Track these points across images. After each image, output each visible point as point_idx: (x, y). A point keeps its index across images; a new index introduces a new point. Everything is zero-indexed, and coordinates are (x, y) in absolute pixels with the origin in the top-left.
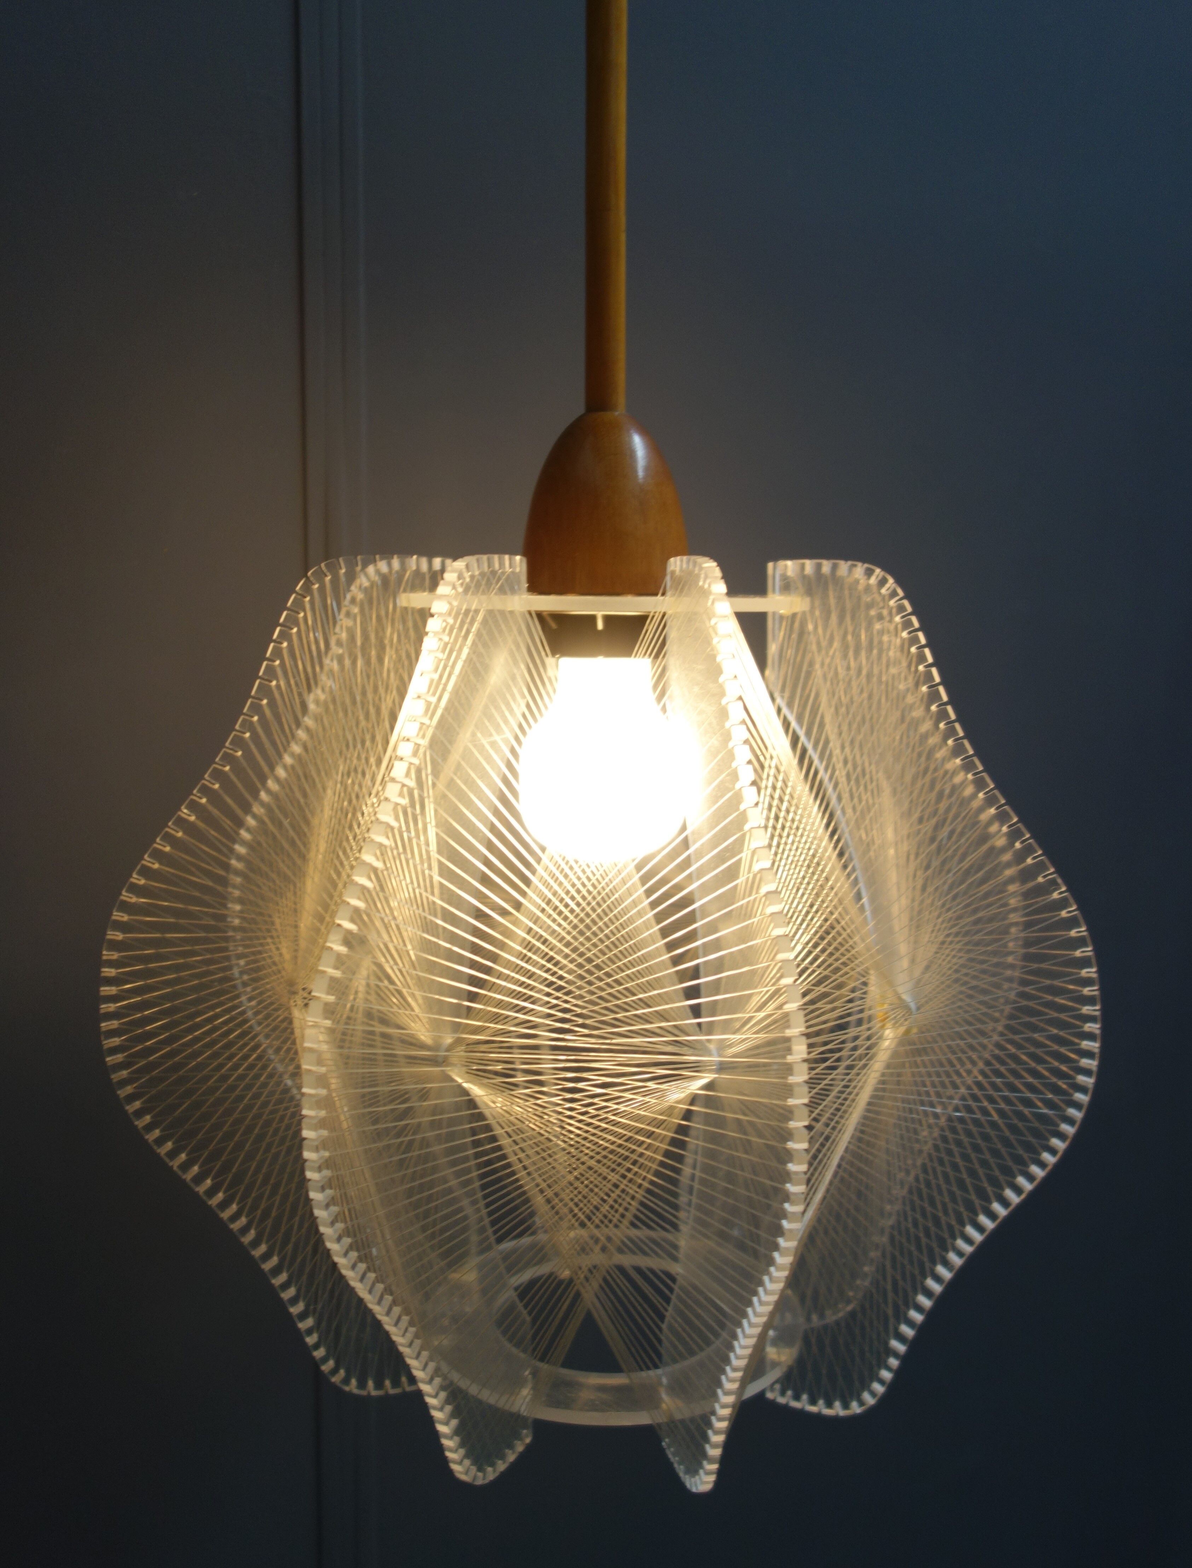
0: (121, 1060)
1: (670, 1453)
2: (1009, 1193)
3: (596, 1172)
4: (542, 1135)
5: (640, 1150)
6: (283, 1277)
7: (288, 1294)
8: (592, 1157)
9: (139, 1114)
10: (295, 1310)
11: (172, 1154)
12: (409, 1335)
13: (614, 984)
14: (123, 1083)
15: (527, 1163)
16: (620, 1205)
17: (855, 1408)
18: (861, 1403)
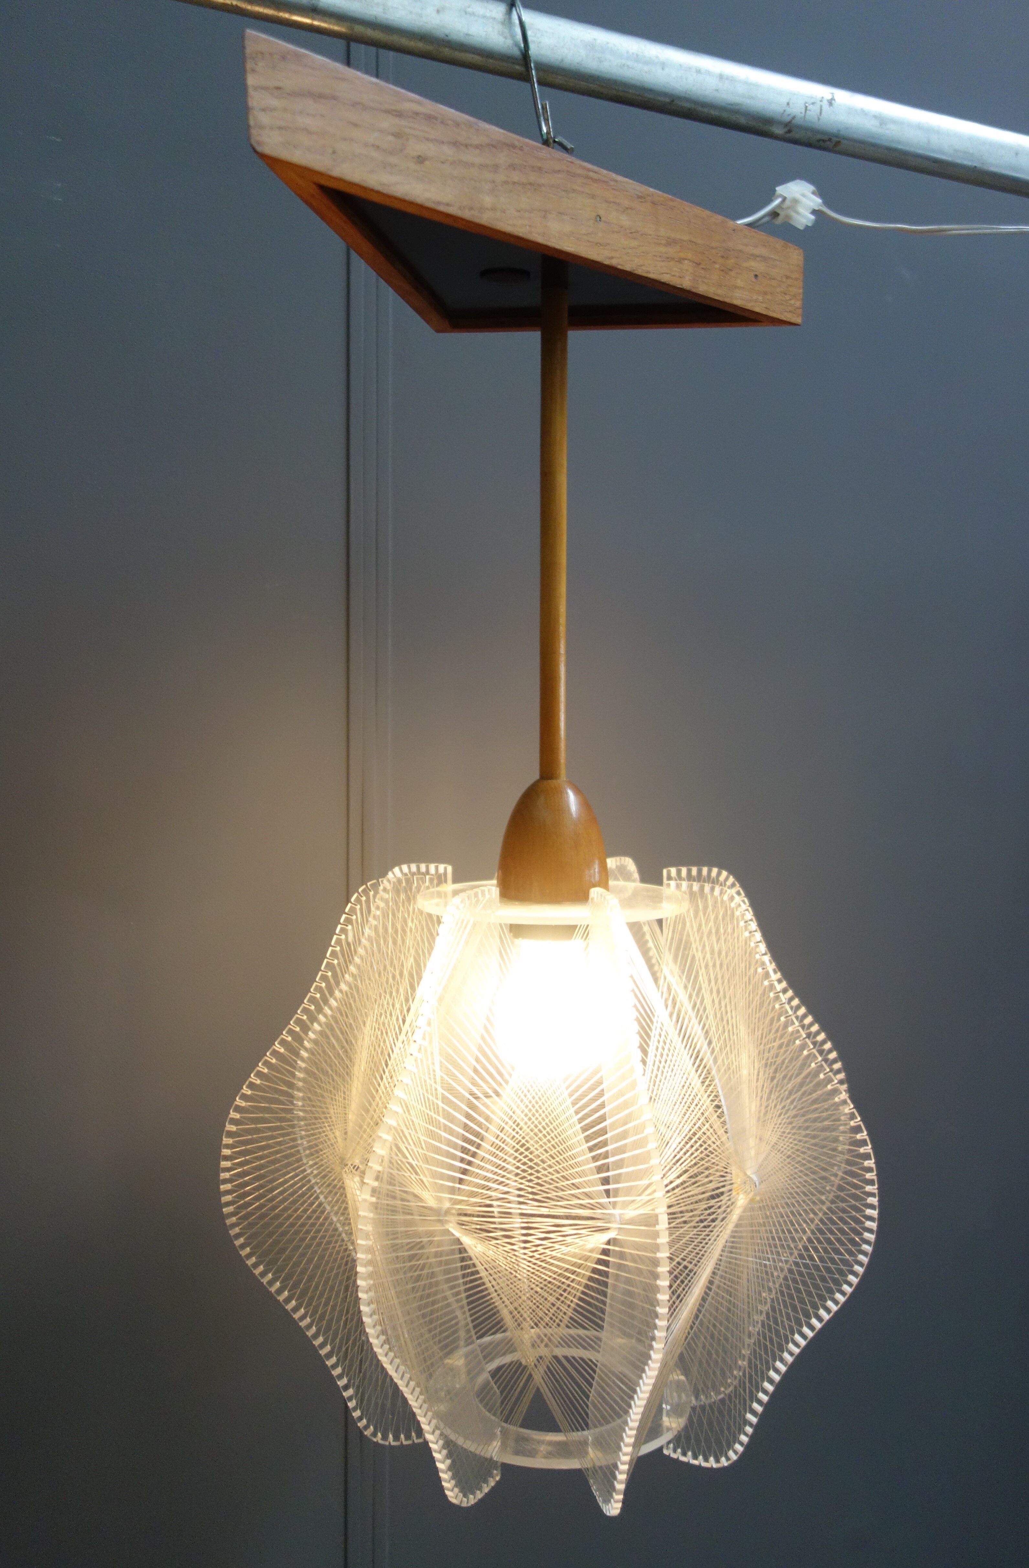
0: (233, 1210)
1: (594, 1488)
2: (822, 1312)
3: (540, 1295)
4: (507, 1270)
5: (568, 1282)
6: (334, 1360)
7: (336, 1372)
8: (537, 1285)
9: (243, 1246)
10: (341, 1383)
11: (263, 1274)
12: (420, 1401)
13: (554, 1173)
14: (234, 1225)
15: (497, 1288)
16: (557, 1318)
17: (724, 1462)
18: (728, 1459)
